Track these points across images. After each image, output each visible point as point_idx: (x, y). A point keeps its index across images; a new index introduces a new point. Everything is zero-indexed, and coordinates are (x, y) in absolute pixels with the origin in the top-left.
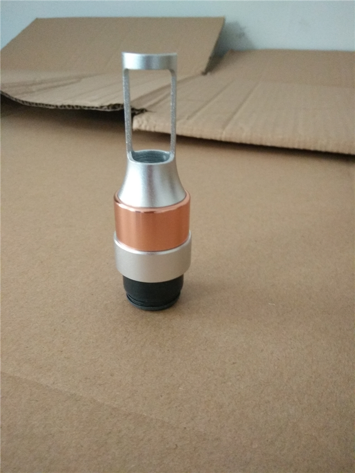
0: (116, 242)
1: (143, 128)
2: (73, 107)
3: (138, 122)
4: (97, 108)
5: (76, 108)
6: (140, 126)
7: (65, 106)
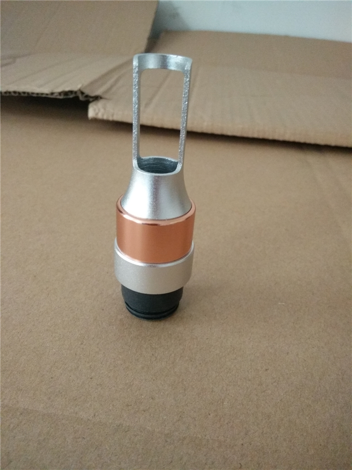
0: (119, 253)
1: (100, 116)
2: (19, 93)
3: (95, 110)
4: (47, 94)
5: (22, 95)
6: (97, 114)
7: (10, 93)
